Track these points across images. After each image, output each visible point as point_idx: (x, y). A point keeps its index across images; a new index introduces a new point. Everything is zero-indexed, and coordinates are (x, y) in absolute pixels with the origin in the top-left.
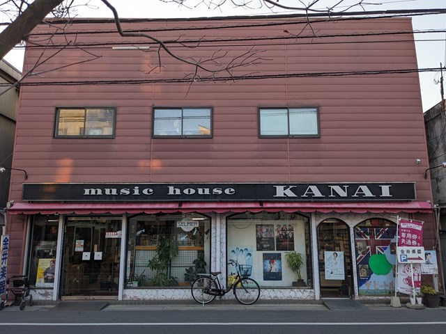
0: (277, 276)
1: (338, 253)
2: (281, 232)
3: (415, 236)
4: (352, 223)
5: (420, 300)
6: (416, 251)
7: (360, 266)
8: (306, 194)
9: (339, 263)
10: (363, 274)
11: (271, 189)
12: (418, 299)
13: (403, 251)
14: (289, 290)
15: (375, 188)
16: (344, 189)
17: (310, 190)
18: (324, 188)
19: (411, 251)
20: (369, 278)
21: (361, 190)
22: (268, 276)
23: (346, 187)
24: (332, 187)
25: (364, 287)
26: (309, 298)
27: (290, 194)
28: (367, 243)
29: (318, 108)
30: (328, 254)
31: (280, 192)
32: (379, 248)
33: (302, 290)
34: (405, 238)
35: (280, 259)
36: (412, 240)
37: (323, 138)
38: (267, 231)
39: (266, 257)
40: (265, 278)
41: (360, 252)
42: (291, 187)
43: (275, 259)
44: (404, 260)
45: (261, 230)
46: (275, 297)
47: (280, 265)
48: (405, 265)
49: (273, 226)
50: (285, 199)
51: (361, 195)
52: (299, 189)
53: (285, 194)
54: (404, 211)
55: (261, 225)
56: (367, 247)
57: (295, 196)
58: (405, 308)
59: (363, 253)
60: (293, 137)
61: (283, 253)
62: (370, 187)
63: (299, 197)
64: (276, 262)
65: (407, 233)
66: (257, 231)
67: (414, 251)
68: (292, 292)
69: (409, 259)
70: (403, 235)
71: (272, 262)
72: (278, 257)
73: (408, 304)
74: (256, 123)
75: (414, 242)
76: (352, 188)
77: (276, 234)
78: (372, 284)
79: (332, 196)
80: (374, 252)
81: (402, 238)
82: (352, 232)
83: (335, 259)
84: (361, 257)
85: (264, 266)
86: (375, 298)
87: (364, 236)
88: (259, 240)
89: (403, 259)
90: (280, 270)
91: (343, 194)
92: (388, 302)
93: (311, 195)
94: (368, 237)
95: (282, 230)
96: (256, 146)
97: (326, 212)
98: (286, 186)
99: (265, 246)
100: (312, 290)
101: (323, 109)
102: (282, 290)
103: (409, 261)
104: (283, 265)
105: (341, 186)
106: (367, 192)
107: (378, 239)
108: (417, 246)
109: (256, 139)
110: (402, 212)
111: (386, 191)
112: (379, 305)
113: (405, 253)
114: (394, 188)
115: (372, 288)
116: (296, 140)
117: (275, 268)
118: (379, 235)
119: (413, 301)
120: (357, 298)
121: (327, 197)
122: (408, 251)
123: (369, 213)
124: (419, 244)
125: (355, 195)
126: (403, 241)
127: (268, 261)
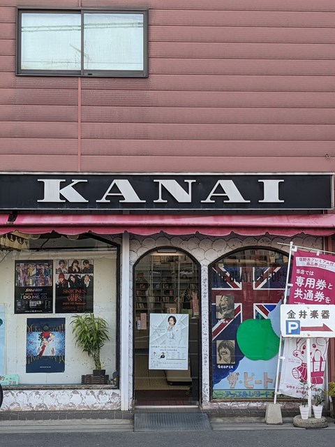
0: (56, 364)
1: (178, 316)
2: (67, 276)
3: (321, 284)
4: (205, 257)
5: (319, 410)
6: (320, 313)
7: (219, 342)
8: (107, 198)
9: (177, 338)
10: (224, 358)
11: (33, 185)
12: (315, 407)
13: (291, 314)
14: (70, 392)
15: (250, 186)
16: (185, 187)
17: (115, 189)
18: (145, 185)
19: (309, 313)
20: (236, 366)
21: (220, 189)
22: (36, 363)
23: (190, 182)
24: (161, 182)
25: (224, 384)
26: (109, 407)
27: (73, 195)
28: (238, 296)
29: (146, 12)
30: (157, 320)
31: (52, 191)
32: (260, 307)
33: (96, 392)
34: (303, 288)
35: (63, 330)
36: (315, 291)
37: (154, 80)
38: (39, 273)
39: (33, 325)
40: (30, 368)
41: (220, 315)
42: (76, 181)
43: (51, 329)
44: (293, 332)
45: (25, 272)
46: (40, 406)
47: (63, 343)
48: (298, 341)
49: (50, 262)
50: (63, 207)
51: (221, 200)
52: (93, 185)
53: (62, 197)
54: (306, 232)
55: (27, 262)
56: (236, 305)
57: (83, 200)
58: (289, 427)
59: (227, 318)
60: (90, 75)
61: (70, 318)
62: (241, 182)
63: (92, 203)
64: (54, 337)
65: (306, 276)
66: (17, 274)
67: (314, 314)
68: (75, 396)
69: (304, 329)
70: (300, 281)
71: (45, 336)
72: (59, 325)
73: (296, 419)
74: (10, 44)
75: (320, 296)
76: (203, 184)
77: (56, 280)
78: (241, 378)
79: (160, 200)
80: (248, 313)
81: (296, 286)
82: (205, 275)
83: (170, 329)
84: (222, 325)
85: (29, 343)
86: (243, 405)
87: (232, 282)
88: (19, 292)
89: (290, 329)
90: (62, 351)
91: (183, 196)
92: (261, 414)
93: (116, 199)
94: (240, 285)
95: (70, 271)
96: (10, 93)
97: (146, 233)
98: (66, 180)
99: (32, 304)
100: (117, 391)
101: (157, 16)
102: (56, 392)
103: (303, 334)
104: (66, 342)
105: (181, 180)
106: (233, 194)
107: (259, 288)
108: (323, 302)
109: (10, 77)
110: (302, 235)
111: (271, 192)
112: (246, 419)
113: (297, 317)
114: (289, 185)
115: (240, 386)
116: (96, 81)
117: (51, 346)
118: (262, 280)
119: (305, 411)
120: (206, 405)
121: (150, 204)
122: (303, 314)
123: (234, 237)
124: (327, 299)
125: (208, 200)
126: (298, 293)
127: (37, 335)
